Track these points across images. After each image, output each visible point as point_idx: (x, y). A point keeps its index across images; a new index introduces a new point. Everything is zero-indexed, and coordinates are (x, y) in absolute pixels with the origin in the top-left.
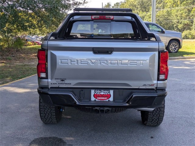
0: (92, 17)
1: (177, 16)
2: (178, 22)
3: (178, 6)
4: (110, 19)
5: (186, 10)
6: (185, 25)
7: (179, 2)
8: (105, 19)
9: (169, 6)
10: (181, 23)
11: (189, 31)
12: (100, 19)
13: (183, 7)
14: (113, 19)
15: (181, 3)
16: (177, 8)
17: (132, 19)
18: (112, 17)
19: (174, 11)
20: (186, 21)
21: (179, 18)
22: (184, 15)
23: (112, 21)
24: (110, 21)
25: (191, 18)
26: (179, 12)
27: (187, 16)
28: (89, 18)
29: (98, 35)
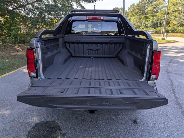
0: (86, 17)
1: (134, 21)
2: (134, 25)
3: (134, 16)
4: (100, 19)
5: (138, 18)
6: (138, 26)
7: (135, 14)
8: (97, 19)
9: (130, 16)
10: (135, 25)
11: (139, 29)
12: (93, 19)
13: (137, 17)
14: (103, 19)
15: (136, 15)
16: (134, 17)
17: (118, 19)
18: (102, 18)
19: (132, 19)
20: (138, 24)
21: (135, 22)
22: (137, 21)
23: (102, 21)
24: (101, 21)
25: (141, 22)
26: (135, 20)
27: (139, 21)
28: (84, 18)
29: (92, 32)
